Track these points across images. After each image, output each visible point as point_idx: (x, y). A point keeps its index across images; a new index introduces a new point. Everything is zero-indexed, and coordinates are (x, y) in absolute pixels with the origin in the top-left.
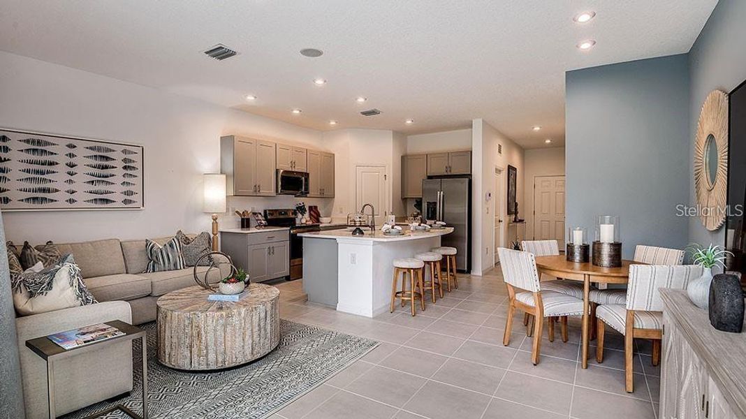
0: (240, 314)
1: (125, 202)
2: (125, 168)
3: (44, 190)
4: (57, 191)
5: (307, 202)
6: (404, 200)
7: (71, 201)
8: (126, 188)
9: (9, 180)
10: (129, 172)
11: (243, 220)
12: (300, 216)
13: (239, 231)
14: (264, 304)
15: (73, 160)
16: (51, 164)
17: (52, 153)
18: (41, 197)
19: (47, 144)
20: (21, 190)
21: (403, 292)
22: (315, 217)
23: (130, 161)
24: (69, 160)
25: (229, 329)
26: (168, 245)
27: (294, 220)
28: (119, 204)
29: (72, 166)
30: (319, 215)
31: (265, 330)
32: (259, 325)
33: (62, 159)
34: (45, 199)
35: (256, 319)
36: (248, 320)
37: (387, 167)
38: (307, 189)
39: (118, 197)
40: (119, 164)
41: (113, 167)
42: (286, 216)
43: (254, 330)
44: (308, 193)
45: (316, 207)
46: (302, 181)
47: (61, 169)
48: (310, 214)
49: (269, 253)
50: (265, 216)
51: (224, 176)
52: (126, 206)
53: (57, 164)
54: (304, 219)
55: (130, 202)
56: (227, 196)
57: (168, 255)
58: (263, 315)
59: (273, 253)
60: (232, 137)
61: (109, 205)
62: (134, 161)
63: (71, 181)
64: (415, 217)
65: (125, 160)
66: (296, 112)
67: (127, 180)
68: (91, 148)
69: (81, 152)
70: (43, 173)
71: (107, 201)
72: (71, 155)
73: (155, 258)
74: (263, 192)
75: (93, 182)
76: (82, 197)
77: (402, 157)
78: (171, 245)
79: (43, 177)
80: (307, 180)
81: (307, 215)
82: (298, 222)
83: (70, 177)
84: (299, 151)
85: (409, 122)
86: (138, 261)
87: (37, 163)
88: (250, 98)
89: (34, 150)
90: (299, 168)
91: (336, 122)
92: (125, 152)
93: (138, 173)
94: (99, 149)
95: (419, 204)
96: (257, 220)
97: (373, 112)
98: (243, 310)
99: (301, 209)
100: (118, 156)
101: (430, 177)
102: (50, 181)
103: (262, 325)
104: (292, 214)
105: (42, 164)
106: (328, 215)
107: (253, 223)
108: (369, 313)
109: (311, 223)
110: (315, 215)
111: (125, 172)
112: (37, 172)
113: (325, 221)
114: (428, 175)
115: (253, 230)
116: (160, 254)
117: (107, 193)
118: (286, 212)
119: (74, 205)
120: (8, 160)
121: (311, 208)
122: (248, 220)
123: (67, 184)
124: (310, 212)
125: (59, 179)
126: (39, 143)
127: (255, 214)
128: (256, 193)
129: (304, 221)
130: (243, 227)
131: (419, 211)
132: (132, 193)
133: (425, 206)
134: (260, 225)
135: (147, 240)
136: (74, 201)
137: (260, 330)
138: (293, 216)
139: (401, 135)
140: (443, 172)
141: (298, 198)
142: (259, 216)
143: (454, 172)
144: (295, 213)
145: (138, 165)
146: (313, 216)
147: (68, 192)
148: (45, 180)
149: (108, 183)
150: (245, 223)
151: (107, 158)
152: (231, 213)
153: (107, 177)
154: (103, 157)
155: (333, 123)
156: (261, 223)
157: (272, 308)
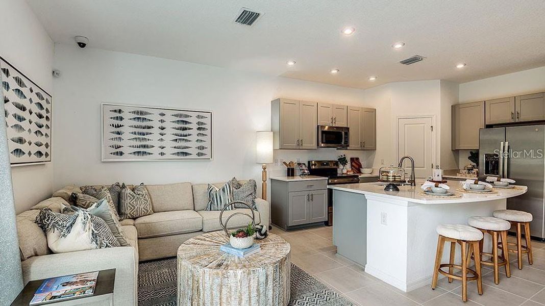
0: (235, 276)
1: (199, 154)
2: (199, 129)
3: (144, 146)
4: (153, 147)
5: (349, 154)
6: (456, 152)
7: (162, 154)
8: (199, 144)
9: (123, 140)
10: (201, 132)
11: (288, 169)
12: (341, 166)
13: (286, 179)
14: (265, 266)
15: (163, 125)
16: (149, 128)
17: (150, 120)
18: (142, 151)
19: (146, 113)
20: (130, 147)
21: (451, 265)
22: (356, 168)
23: (202, 124)
24: (161, 125)
25: (225, 291)
26: (221, 189)
27: (336, 170)
28: (194, 156)
29: (163, 129)
30: (360, 166)
31: (266, 296)
32: (258, 290)
33: (156, 124)
34: (145, 153)
35: (254, 284)
36: (245, 283)
37: (434, 118)
38: (347, 143)
39: (193, 151)
40: (194, 126)
41: (190, 129)
42: (328, 167)
43: (252, 295)
44: (348, 146)
45: (357, 159)
46: (342, 135)
47: (156, 131)
48: (352, 165)
49: (309, 200)
50: (309, 167)
51: (272, 133)
52: (199, 158)
53: (153, 127)
54: (345, 170)
55: (202, 154)
56: (274, 150)
57: (221, 197)
58: (263, 279)
59: (312, 200)
60: (279, 100)
61: (188, 157)
62: (205, 124)
63: (162, 140)
64: (469, 170)
65: (198, 123)
66: (334, 72)
67: (200, 138)
68: (175, 115)
69: (169, 118)
70: (144, 134)
71: (186, 154)
72: (162, 121)
73: (212, 200)
74: (305, 145)
75: (176, 140)
76: (169, 151)
77: (452, 106)
78: (223, 190)
79: (144, 137)
80: (347, 134)
81: (348, 166)
82: (339, 172)
83: (161, 137)
84: (339, 108)
85: (460, 66)
86: (202, 201)
87: (139, 127)
88: (291, 63)
89: (138, 118)
90: (341, 123)
91: (376, 78)
92: (198, 117)
93: (207, 132)
94: (181, 116)
95: (474, 156)
96: (301, 170)
97: (415, 60)
98: (239, 272)
99: (343, 161)
100: (193, 121)
101: (489, 126)
102: (149, 140)
103: (261, 290)
104: (334, 165)
105: (143, 128)
106: (369, 166)
107: (298, 172)
108: (402, 286)
109: (351, 173)
110: (357, 167)
111: (199, 132)
112: (140, 134)
113: (366, 172)
114: (486, 123)
115: (297, 178)
116: (215, 196)
117: (186, 148)
118: (328, 163)
119: (164, 157)
120: (123, 126)
121: (352, 159)
122: (293, 170)
123: (159, 142)
124: (351, 163)
125: (154, 138)
126: (142, 113)
127: (299, 164)
128: (299, 146)
129: (345, 171)
130: (288, 175)
131: (475, 164)
132: (203, 148)
133: (482, 159)
134: (303, 174)
135: (209, 185)
136: (164, 154)
137: (259, 295)
138: (335, 167)
139: (451, 83)
140: (508, 119)
141: (339, 151)
142: (304, 166)
143: (523, 118)
144: (336, 163)
145: (208, 126)
146: (354, 167)
147: (160, 147)
148: (145, 139)
149: (186, 140)
150: (291, 172)
151: (186, 122)
152: (279, 163)
153: (186, 136)
154: (184, 121)
155: (372, 79)
156: (304, 172)
157: (275, 271)
